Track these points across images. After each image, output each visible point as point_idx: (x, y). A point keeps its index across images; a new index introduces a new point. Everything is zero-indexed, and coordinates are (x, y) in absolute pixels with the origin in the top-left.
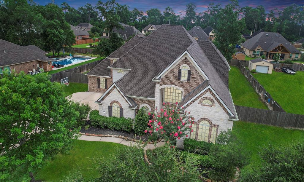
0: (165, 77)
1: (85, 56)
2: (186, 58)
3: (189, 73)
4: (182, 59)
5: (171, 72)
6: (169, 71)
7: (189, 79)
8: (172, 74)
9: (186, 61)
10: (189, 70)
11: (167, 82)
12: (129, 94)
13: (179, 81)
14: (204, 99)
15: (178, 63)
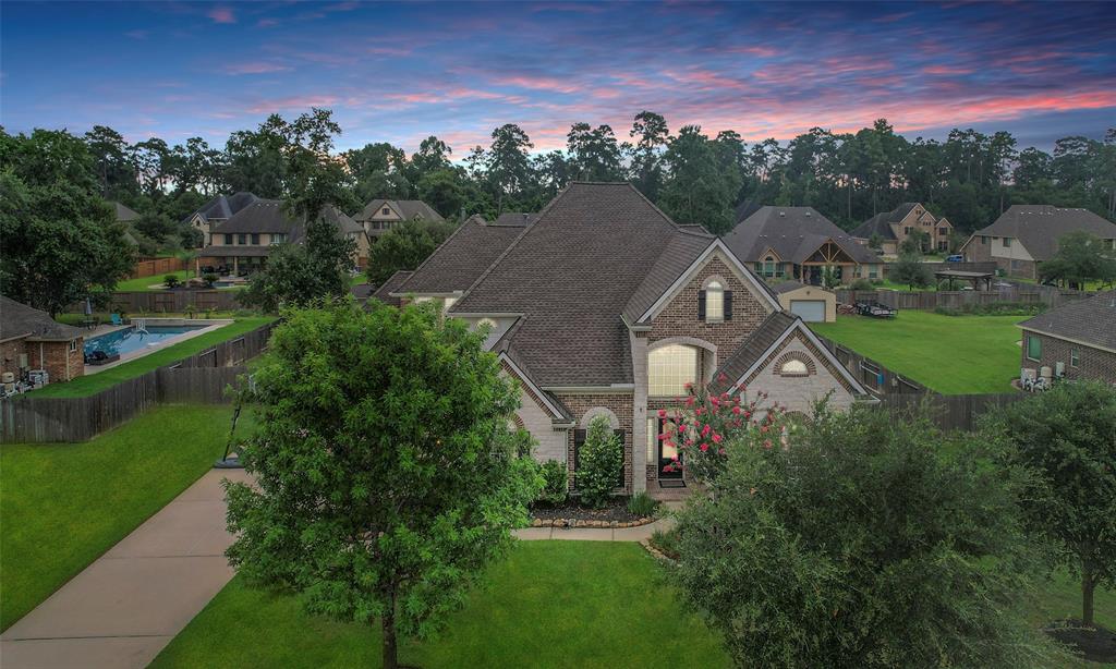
0: (662, 315)
1: (182, 319)
2: (715, 259)
3: (728, 299)
4: (707, 262)
5: (677, 300)
6: (672, 298)
7: (728, 315)
8: (680, 306)
9: (715, 267)
10: (727, 289)
11: (667, 329)
12: (547, 384)
13: (701, 325)
14: (787, 358)
15: (695, 274)
